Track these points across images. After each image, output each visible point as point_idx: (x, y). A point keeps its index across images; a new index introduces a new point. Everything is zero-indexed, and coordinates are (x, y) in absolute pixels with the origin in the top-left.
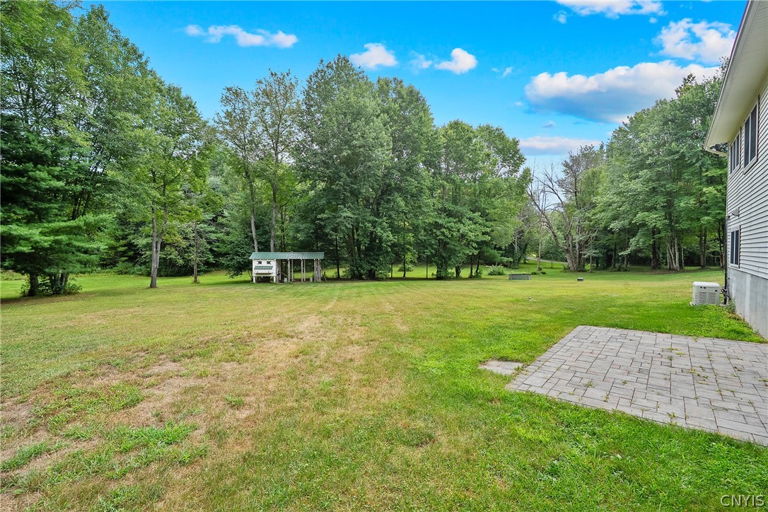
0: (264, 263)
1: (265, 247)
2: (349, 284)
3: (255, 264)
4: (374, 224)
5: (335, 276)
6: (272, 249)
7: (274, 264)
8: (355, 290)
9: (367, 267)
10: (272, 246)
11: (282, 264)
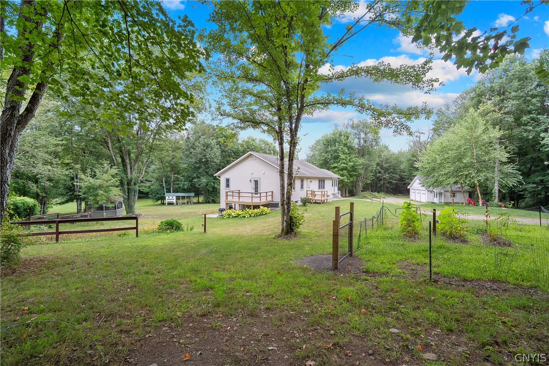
0: (171, 198)
1: (169, 191)
2: (205, 205)
3: (167, 198)
4: (214, 183)
5: (197, 202)
6: (172, 191)
7: (175, 198)
8: (207, 207)
9: (212, 198)
10: (172, 190)
11: (178, 198)
